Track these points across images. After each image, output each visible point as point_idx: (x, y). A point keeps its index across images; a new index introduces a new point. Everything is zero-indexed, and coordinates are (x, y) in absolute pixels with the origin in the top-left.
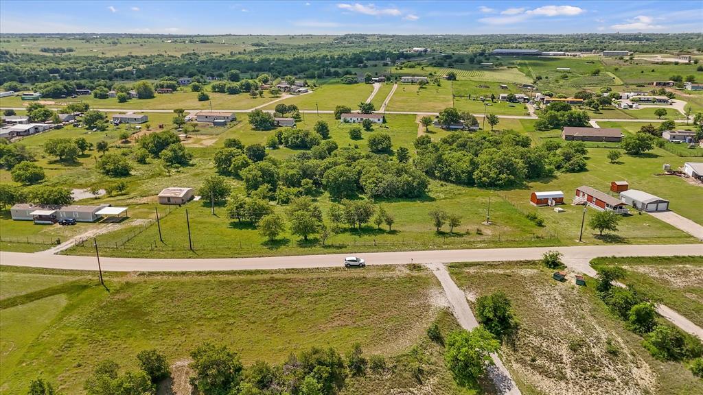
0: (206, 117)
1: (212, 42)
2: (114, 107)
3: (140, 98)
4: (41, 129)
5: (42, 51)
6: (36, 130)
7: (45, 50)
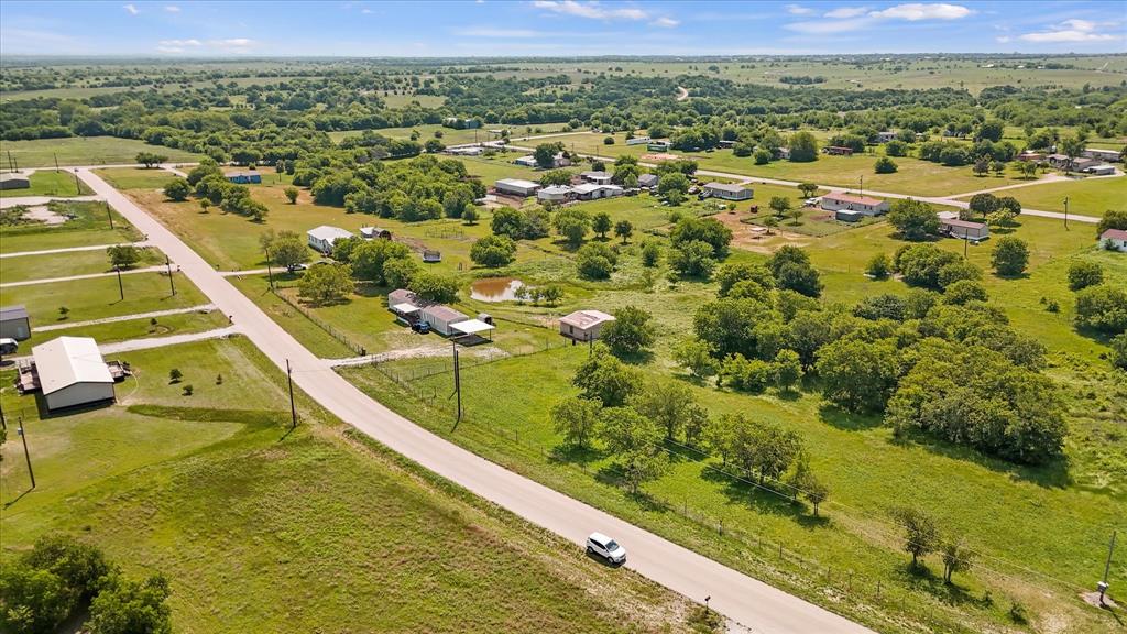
0: (837, 202)
1: (1070, 67)
2: (737, 171)
3: (792, 160)
4: (608, 193)
5: (782, 81)
6: (602, 194)
7: (785, 80)
